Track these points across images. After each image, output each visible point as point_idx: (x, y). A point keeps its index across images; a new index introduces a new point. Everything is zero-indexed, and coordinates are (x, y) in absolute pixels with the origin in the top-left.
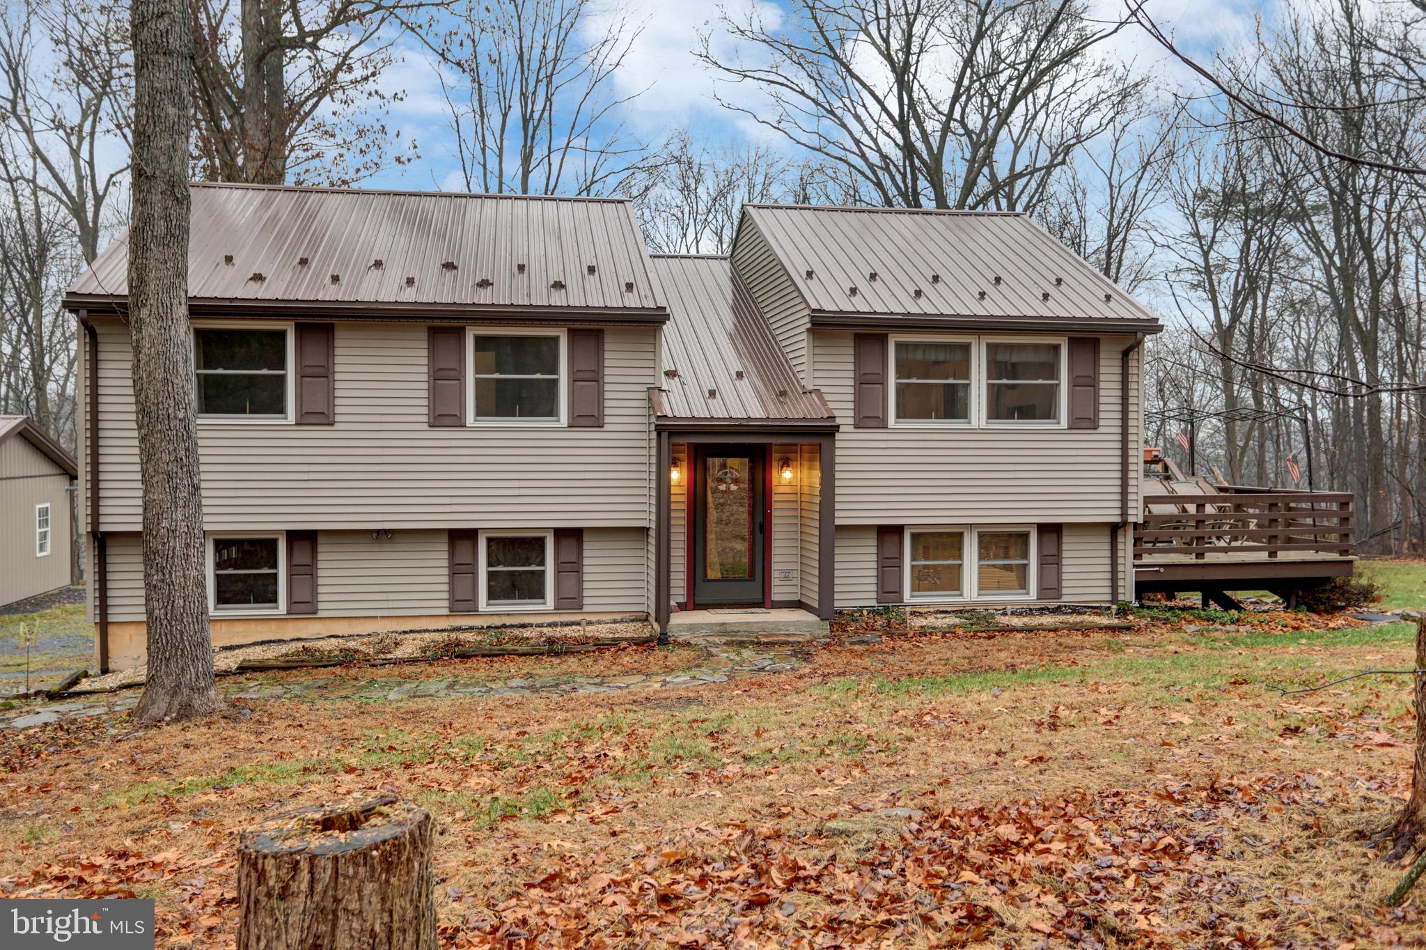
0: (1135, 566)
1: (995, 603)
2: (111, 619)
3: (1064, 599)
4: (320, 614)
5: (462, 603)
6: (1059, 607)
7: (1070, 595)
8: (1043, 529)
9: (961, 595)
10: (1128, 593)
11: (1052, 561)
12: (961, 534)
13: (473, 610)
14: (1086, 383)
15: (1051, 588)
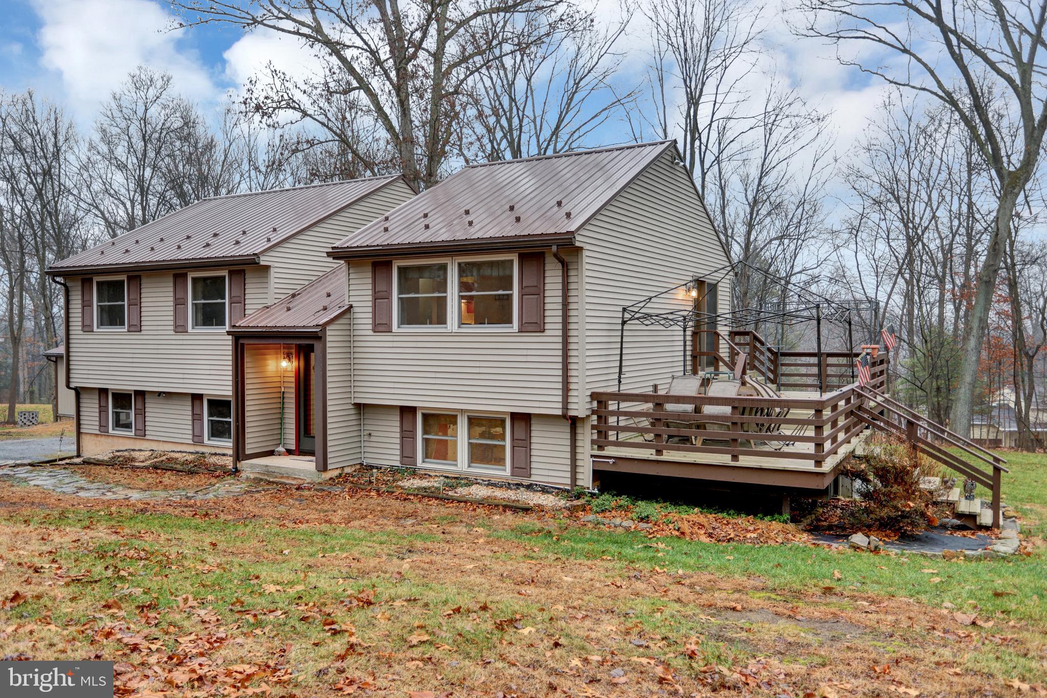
0: (592, 456)
1: (481, 475)
2: (82, 431)
3: (533, 478)
4: (147, 437)
5: (197, 439)
6: (531, 484)
7: (539, 475)
8: (516, 417)
9: (456, 465)
10: (586, 480)
11: (523, 445)
12: (456, 416)
13: (201, 443)
14: (534, 292)
15: (523, 467)
